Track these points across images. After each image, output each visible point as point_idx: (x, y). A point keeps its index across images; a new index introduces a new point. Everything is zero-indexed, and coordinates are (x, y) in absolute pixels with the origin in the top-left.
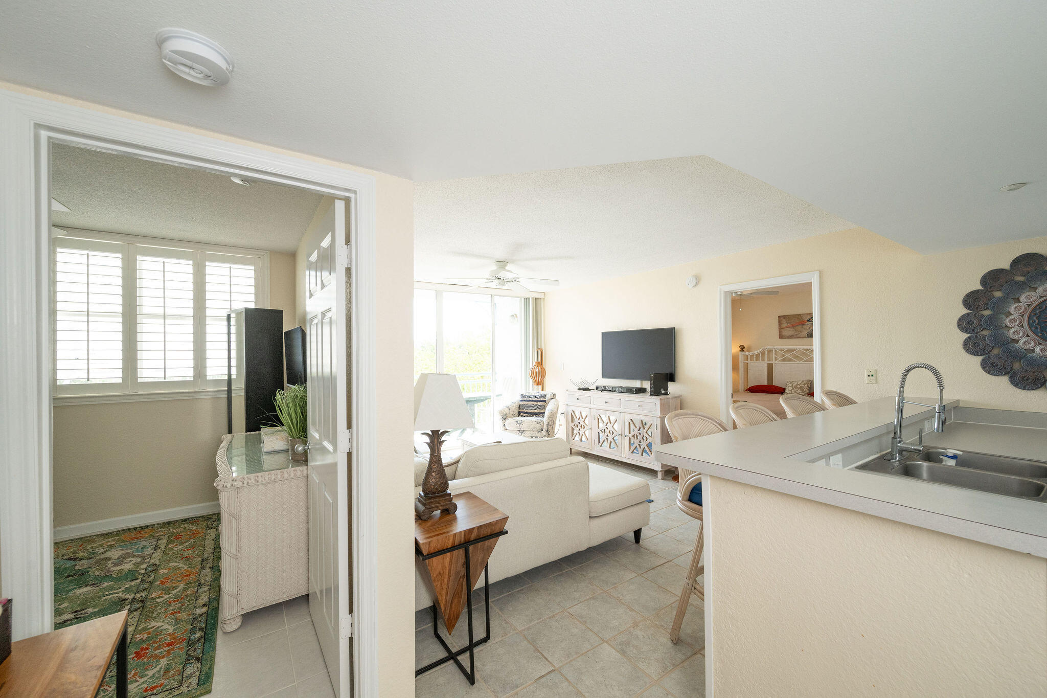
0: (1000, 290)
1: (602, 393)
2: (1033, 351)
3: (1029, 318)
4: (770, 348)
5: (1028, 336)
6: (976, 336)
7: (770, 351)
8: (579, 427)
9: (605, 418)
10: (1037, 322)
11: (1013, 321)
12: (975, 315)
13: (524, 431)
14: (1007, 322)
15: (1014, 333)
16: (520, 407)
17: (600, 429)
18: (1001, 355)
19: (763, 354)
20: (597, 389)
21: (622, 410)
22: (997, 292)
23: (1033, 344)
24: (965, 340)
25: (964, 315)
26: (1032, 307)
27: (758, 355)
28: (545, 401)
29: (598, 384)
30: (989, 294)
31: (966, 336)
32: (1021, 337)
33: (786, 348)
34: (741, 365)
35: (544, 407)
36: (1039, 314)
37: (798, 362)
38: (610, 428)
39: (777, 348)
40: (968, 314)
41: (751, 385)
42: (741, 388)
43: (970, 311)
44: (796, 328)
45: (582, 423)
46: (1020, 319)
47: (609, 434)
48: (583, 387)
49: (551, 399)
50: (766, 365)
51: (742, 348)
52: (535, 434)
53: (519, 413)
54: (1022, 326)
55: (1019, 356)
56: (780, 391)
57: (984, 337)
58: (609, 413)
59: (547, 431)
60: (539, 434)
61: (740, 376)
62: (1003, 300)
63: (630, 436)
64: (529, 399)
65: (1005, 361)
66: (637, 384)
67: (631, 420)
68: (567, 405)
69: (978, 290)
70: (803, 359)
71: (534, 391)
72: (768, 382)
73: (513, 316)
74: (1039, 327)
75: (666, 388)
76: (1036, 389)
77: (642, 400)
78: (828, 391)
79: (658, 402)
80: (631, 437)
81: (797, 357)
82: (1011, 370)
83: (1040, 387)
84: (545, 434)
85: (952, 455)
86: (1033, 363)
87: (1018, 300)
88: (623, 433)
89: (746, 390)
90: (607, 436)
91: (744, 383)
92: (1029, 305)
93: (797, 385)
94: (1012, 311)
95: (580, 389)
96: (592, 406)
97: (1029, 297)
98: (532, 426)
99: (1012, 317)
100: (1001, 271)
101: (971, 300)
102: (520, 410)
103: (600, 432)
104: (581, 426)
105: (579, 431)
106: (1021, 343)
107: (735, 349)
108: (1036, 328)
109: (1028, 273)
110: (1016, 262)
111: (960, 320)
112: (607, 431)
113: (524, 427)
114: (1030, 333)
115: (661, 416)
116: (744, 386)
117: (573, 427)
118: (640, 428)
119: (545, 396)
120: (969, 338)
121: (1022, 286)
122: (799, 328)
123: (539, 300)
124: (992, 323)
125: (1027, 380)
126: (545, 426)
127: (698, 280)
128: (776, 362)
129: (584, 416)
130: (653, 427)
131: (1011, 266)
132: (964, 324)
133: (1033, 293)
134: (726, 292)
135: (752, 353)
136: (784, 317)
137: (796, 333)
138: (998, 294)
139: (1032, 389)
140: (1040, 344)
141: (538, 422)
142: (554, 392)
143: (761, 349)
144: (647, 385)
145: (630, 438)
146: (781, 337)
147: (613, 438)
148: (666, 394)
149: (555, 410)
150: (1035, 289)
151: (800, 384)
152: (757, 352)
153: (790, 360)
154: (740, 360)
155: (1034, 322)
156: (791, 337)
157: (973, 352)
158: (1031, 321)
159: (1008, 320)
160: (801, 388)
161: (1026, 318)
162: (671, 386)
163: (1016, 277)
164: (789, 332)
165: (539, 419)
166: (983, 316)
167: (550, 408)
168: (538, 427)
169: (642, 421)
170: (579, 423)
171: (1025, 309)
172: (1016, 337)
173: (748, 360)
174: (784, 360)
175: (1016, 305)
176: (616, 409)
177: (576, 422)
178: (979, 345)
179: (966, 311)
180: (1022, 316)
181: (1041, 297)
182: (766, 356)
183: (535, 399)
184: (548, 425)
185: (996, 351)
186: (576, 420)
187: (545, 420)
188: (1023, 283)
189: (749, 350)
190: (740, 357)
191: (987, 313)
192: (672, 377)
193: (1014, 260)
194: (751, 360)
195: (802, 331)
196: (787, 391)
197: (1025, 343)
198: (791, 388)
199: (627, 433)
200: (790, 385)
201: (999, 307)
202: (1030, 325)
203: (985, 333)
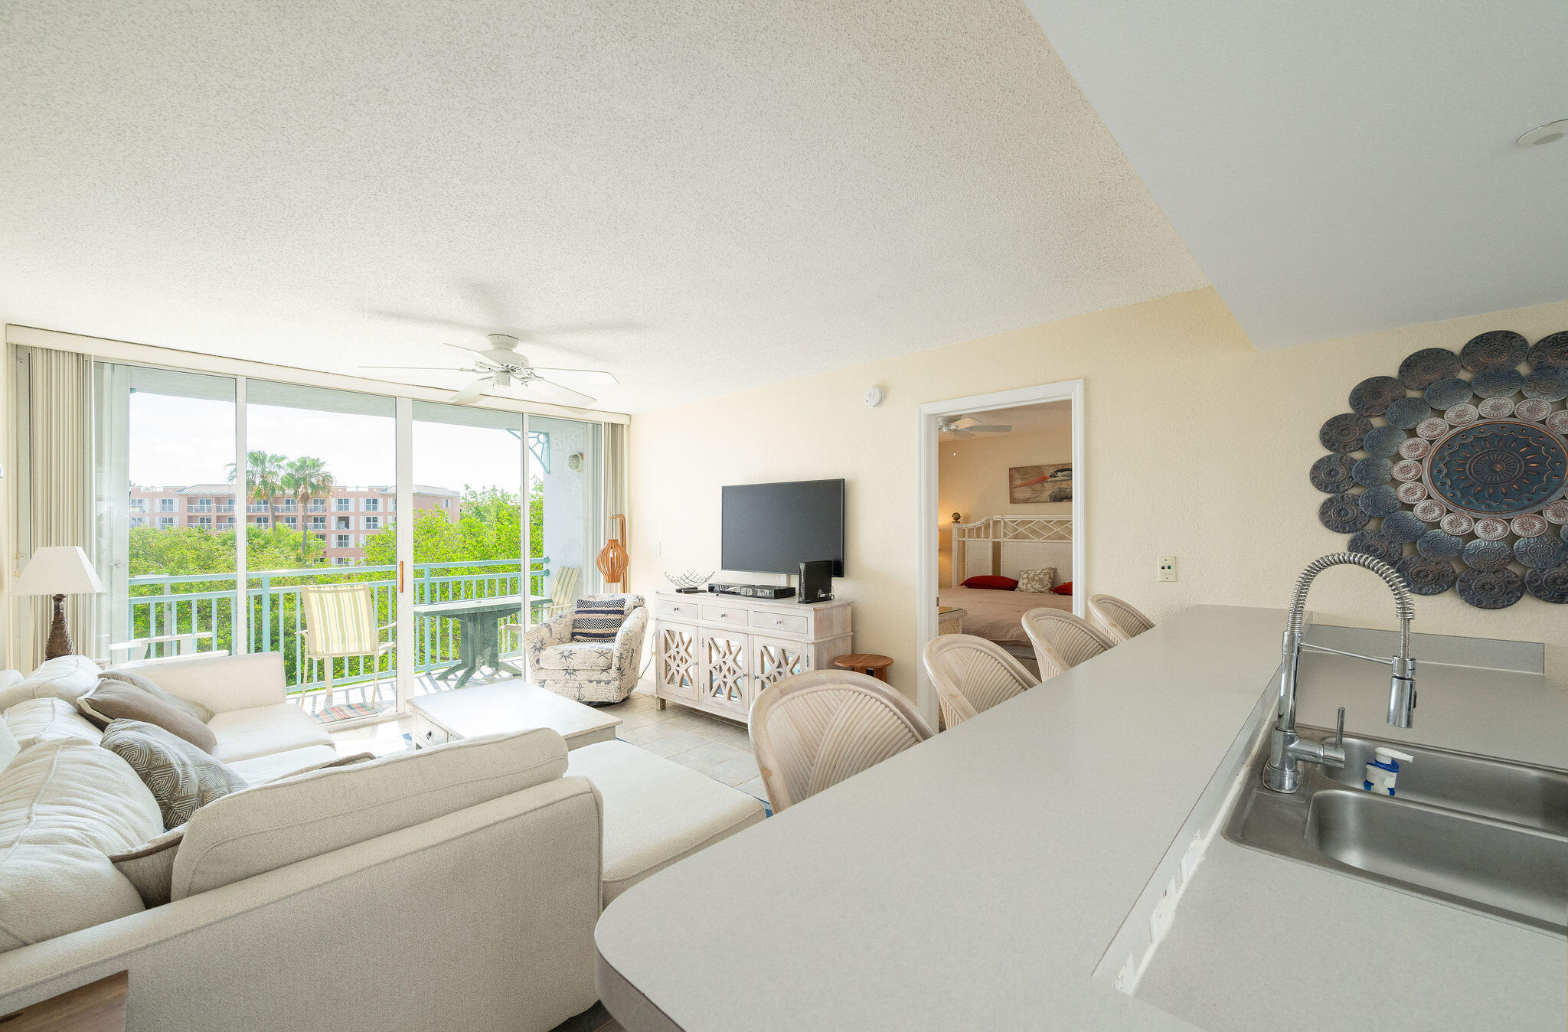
0: (1384, 414)
1: (717, 598)
2: (1437, 525)
3: (1433, 465)
4: (997, 517)
5: (1429, 497)
6: (1343, 497)
7: (996, 523)
8: (678, 661)
9: (720, 642)
10: (1445, 471)
11: (1406, 470)
12: (1341, 458)
13: (575, 671)
14: (1396, 471)
15: (1407, 491)
16: (574, 625)
17: (713, 665)
18: (1383, 532)
19: (987, 527)
20: (711, 589)
21: (750, 629)
22: (1376, 418)
23: (1437, 512)
24: (1324, 504)
25: (1321, 461)
26: (1437, 444)
27: (979, 529)
28: (622, 612)
29: (712, 581)
30: (1365, 421)
31: (1325, 496)
32: (1418, 500)
33: (1019, 518)
34: (955, 545)
35: (619, 623)
36: (1447, 459)
37: (1037, 540)
38: (730, 663)
39: (1007, 518)
40: (1329, 457)
41: (968, 576)
42: (954, 581)
43: (1331, 453)
44: (1034, 486)
45: (683, 653)
46: (1417, 467)
47: (727, 674)
48: (687, 586)
49: (635, 607)
50: (991, 545)
51: (957, 517)
52: (596, 676)
53: (573, 634)
54: (1420, 480)
55: (1411, 534)
56: (1011, 585)
57: (1355, 498)
58: (728, 636)
59: (619, 669)
60: (604, 676)
61: (953, 559)
62: (1387, 433)
63: (763, 677)
64: (593, 609)
65: (1390, 543)
66: (780, 581)
67: (765, 647)
68: (657, 619)
69: (1346, 415)
70: (1044, 535)
71: (605, 593)
72: (993, 571)
73: (576, 456)
74: (1449, 482)
75: (828, 589)
76: (1439, 593)
77: (785, 611)
78: (1099, 598)
79: (811, 616)
80: (766, 681)
81: (1034, 532)
82: (1400, 559)
83: (1446, 590)
84: (614, 675)
85: (1389, 762)
86: (1436, 546)
87: (1412, 433)
88: (751, 672)
89: (961, 585)
90: (725, 677)
91: (958, 572)
92: (1431, 442)
93: (1035, 575)
94: (1403, 452)
95: (679, 591)
96: (699, 622)
97: (1432, 427)
98: (591, 660)
99: (1402, 463)
100: (1384, 380)
101: (1334, 432)
102: (576, 630)
103: (713, 670)
104: (682, 659)
105: (678, 668)
106: (1418, 510)
107: (946, 520)
108: (1443, 484)
109: (1430, 384)
110: (1409, 365)
111: (1316, 468)
112: (725, 668)
113: (575, 663)
114: (1434, 493)
115: (818, 641)
116: (958, 579)
117: (668, 660)
118: (780, 664)
119: (622, 602)
120: (1330, 500)
121: (1418, 408)
122: (1038, 487)
123: (619, 428)
124: (1368, 475)
125: (1426, 576)
126: (615, 661)
127: (883, 394)
128: (1005, 540)
129: (686, 640)
130: (803, 660)
131: (1401, 371)
132: (1322, 475)
133: (1439, 421)
134: (930, 417)
135: (971, 525)
136: (1017, 469)
137: (1034, 495)
138: (1377, 422)
139: (1433, 594)
140: (1448, 512)
141: (602, 654)
142: (641, 594)
143: (984, 520)
144: (795, 582)
145: (762, 681)
146: (1013, 501)
147: (735, 682)
148: (828, 599)
149: (638, 629)
150: (1441, 414)
151: (1039, 574)
152: (978, 524)
153: (1025, 537)
154: (953, 536)
155: (1440, 472)
156: (1026, 501)
157: (1337, 527)
158: (1435, 471)
159: (1396, 469)
160: (1041, 581)
161: (1426, 464)
162: (837, 584)
163: (1408, 391)
164: (1024, 493)
165: (605, 646)
166: (1353, 461)
167: (629, 624)
168: (602, 661)
169: (783, 650)
170: (678, 653)
171: (1426, 449)
172: (1409, 500)
173: (964, 537)
174: (1016, 537)
175: (1411, 441)
176: (740, 628)
177: (673, 651)
178: (1347, 514)
179: (1325, 452)
180: (1420, 461)
181: (1452, 427)
182: (991, 530)
183: (604, 608)
184: (621, 657)
185: (1372, 525)
186: (673, 646)
187: (615, 647)
188: (1421, 401)
189: (967, 520)
190: (954, 532)
191: (1358, 455)
192: (838, 568)
193: (1405, 361)
194: (969, 537)
195: (1042, 491)
196: (1020, 585)
197: (1424, 510)
198: (1026, 581)
199: (758, 672)
200: (1025, 576)
201: (1380, 445)
202: (1433, 479)
203: (1355, 491)
